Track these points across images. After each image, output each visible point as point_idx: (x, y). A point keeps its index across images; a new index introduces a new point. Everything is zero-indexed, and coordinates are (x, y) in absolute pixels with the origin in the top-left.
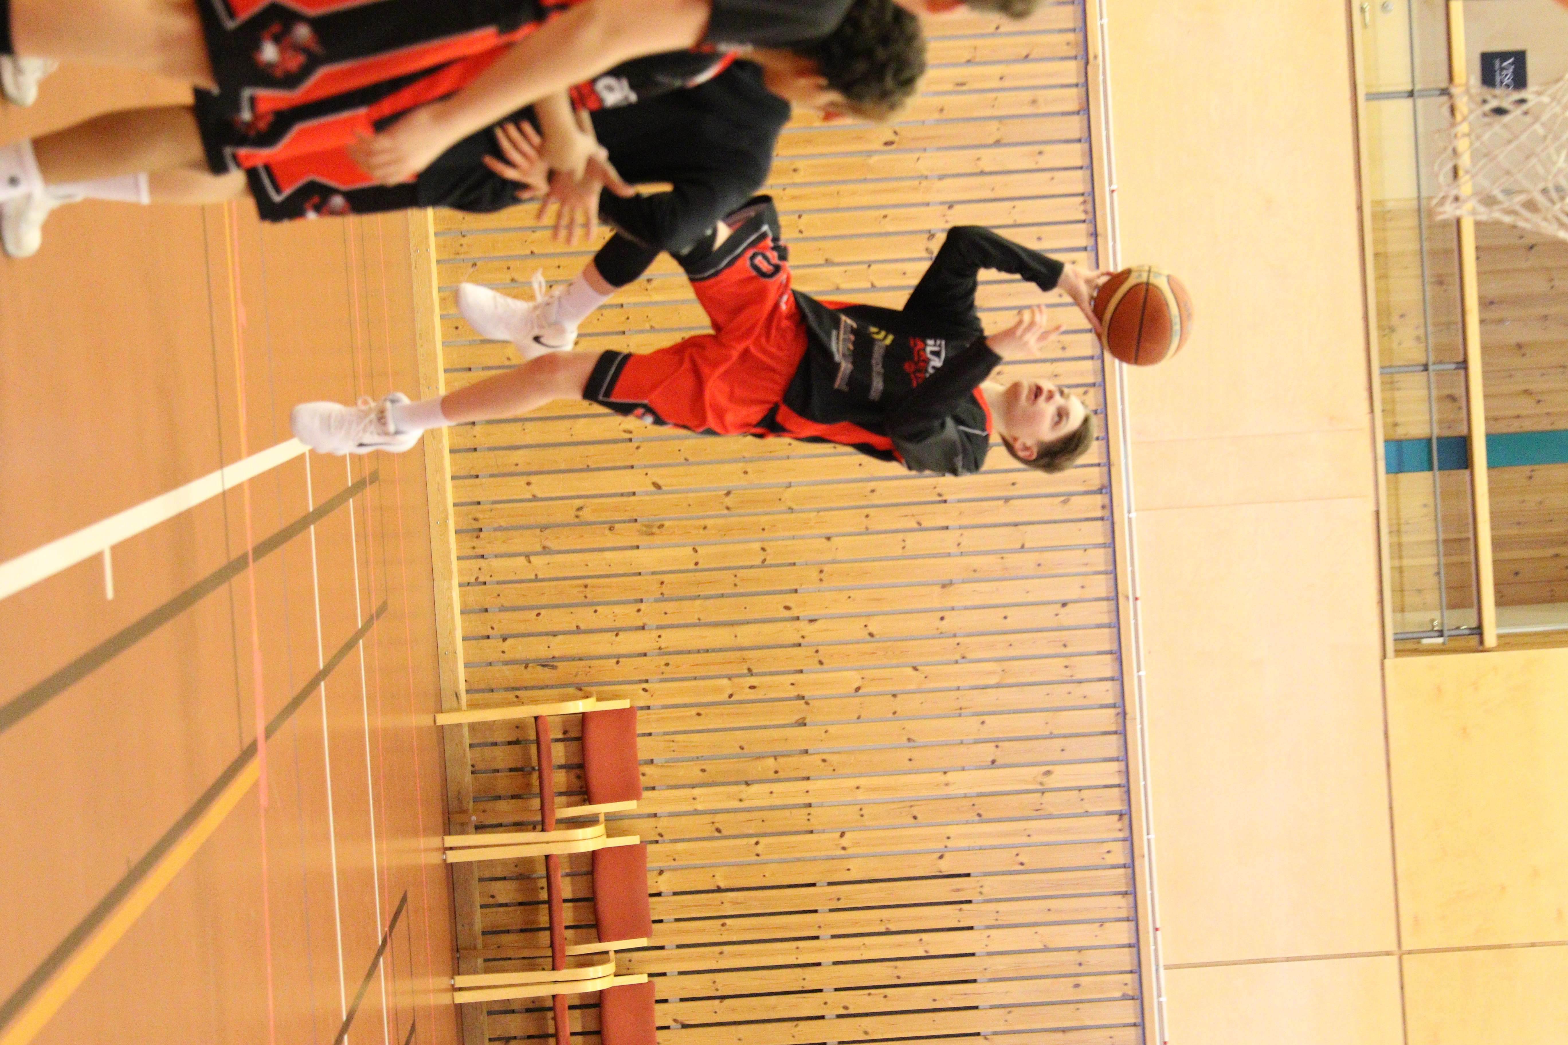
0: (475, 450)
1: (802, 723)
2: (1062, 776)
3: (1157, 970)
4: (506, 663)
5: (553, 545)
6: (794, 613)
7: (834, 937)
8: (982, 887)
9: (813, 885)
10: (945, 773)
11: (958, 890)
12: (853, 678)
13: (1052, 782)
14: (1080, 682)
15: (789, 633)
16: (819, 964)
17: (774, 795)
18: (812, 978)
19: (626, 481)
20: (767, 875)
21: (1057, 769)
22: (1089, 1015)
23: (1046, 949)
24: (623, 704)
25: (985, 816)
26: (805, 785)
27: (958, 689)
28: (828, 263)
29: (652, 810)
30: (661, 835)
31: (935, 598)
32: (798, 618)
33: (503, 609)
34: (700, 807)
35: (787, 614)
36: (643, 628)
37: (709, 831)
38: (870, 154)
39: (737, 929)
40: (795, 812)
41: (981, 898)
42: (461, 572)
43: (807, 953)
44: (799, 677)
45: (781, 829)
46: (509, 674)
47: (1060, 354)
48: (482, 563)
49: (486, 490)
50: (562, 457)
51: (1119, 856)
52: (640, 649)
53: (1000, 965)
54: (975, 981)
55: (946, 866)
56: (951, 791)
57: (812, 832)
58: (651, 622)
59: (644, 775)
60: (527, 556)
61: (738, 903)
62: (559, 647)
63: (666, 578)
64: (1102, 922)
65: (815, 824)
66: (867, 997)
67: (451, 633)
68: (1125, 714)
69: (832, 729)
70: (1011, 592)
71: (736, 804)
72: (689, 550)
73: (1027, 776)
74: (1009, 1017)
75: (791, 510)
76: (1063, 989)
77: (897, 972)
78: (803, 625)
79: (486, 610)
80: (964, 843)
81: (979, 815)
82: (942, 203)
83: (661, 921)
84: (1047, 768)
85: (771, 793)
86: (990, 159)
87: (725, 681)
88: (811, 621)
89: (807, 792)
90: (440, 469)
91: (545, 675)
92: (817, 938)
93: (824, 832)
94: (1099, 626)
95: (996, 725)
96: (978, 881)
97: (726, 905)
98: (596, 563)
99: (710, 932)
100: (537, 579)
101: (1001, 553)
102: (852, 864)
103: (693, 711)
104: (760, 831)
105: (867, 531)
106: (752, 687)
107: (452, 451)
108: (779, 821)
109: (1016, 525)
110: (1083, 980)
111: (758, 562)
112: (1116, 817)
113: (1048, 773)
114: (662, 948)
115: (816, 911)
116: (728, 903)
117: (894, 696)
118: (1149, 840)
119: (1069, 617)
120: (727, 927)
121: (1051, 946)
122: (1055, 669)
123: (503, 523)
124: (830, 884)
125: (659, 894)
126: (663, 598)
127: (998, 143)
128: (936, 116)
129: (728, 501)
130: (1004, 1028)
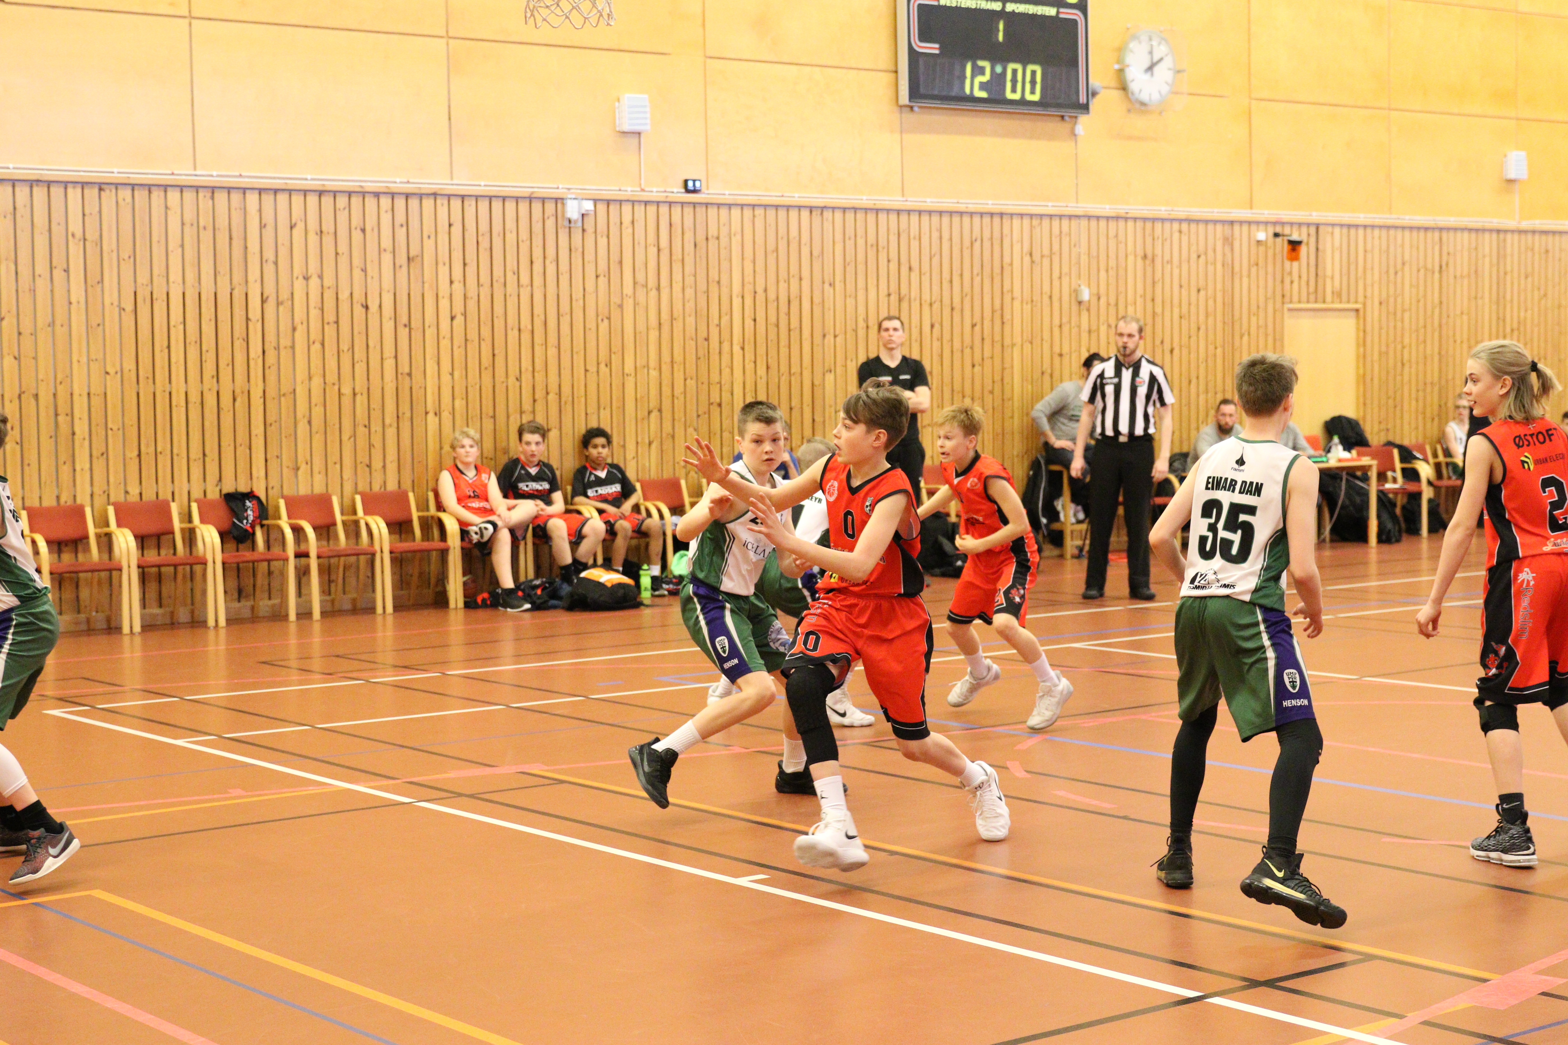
1: (36, 397)
2: (75, 225)
3: (196, 175)
7: (170, 383)
8: (143, 285)
9: (138, 394)
10: (70, 304)
11: (144, 299)
13: (79, 233)
16: (186, 393)
17: (81, 417)
18: (194, 398)
20: (131, 424)
22: (222, 222)
23: (182, 247)
25: (98, 279)
26: (75, 397)
27: (17, 291)
29: (89, 499)
30: (105, 495)
34: (87, 466)
37: (103, 461)
39: (163, 444)
40: (92, 403)
41: (149, 285)
43: (179, 400)
45: (103, 414)
51: (127, 193)
53: (190, 276)
54: (200, 293)
55: (129, 308)
56: (82, 300)
57: (105, 394)
59: (66, 502)
61: (148, 444)
64: (167, 208)
65: (100, 391)
66: (207, 364)
68: (38, 181)
69: (40, 377)
71: (86, 442)
73: (75, 250)
74: (221, 273)
76: (206, 237)
77: (193, 343)
80: (116, 294)
81: (99, 283)
83: (157, 492)
84: (68, 235)
85: (80, 419)
89: (80, 395)
92: (170, 393)
93: (105, 386)
95: (41, 267)
96: (139, 286)
97: (148, 451)
99: (164, 462)
102: (126, 368)
103: (26, 468)
104: (103, 427)
108: (97, 414)
110: (202, 224)
112: (103, 193)
113: (74, 235)
114: (172, 493)
115: (154, 393)
117: (20, 334)
118: (119, 173)
120: (161, 451)
121: (180, 242)
124: (137, 383)
125: (140, 494)
130: (228, 276)
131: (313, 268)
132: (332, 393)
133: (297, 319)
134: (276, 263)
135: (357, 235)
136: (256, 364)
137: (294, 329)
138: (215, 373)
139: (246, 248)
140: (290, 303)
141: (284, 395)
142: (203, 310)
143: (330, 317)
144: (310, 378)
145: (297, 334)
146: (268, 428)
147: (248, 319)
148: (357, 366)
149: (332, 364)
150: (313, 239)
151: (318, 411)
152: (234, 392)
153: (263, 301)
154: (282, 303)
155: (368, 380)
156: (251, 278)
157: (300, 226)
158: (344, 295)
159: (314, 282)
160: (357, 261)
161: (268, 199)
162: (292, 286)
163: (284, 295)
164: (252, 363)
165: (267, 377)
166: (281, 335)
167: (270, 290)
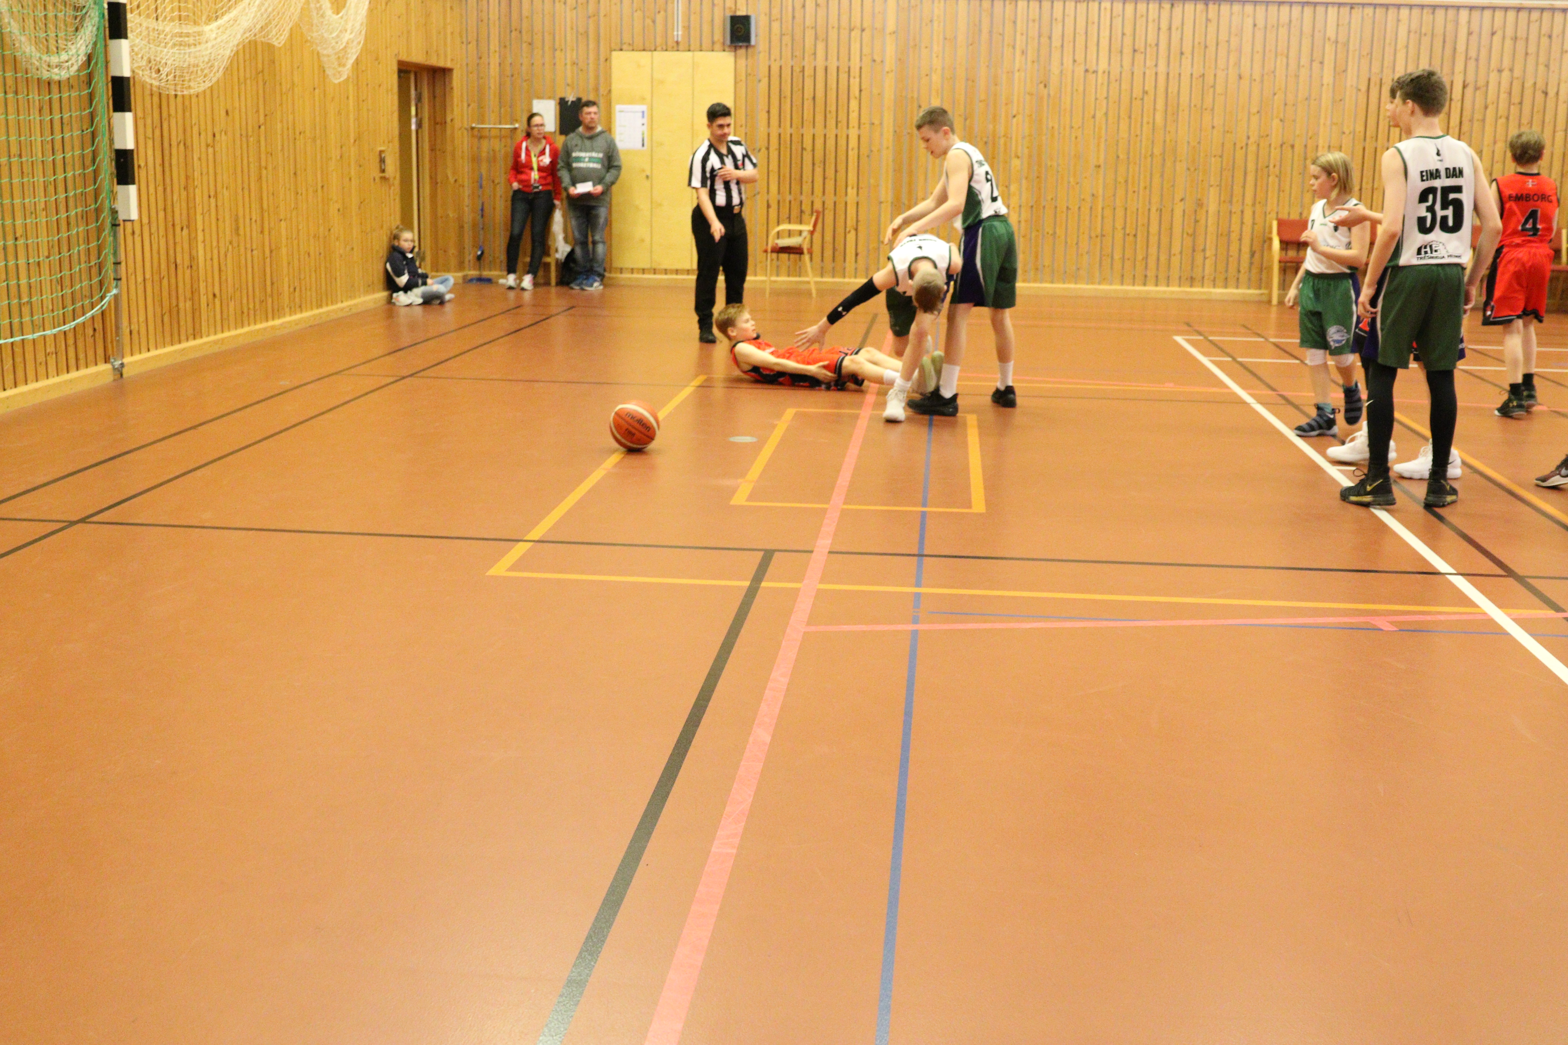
0: (1157, 277)
1: (1293, 146)
2: (1331, 32)
4: (1250, 272)
5: (1202, 247)
6: (1244, 144)
9: (1365, 148)
10: (1322, 85)
12: (1276, 122)
13: (1333, 38)
14: (1290, 21)
15: (1252, 148)
19: (1178, 213)
21: (1328, 34)
22: (1439, 30)
23: (1407, 47)
24: (1275, 224)
27: (1287, 76)
28: (1094, 117)
31: (1245, 83)
32: (1247, 144)
33: (1227, 271)
35: (1244, 149)
36: (1242, 212)
38: (1049, 95)
42: (1209, 287)
44: (1273, 146)
46: (1255, 271)
47: (1144, 19)
48: (1206, 278)
49: (1175, 273)
50: (1165, 240)
51: (1369, 11)
52: (1251, 213)
55: (1364, 88)
56: (1331, 82)
58: (1240, 208)
60: (1205, 258)
62: (1246, 249)
63: (1222, 199)
64: (1398, 21)
67: (1234, 294)
69: (1297, 132)
70: (1247, 48)
72: (1211, 189)
75: (1199, 143)
76: (1426, 41)
78: (1250, 142)
79: (1226, 279)
82: (1074, 64)
84: (1325, 39)
86: (1056, 42)
87: (1271, 179)
88: (1248, 138)
90: (1165, 292)
91: (1257, 256)
94: (1267, 10)
95: (1304, 61)
98: (1212, 229)
100: (1216, 255)
101: (1229, 52)
102: (1357, 130)
103: (1281, 194)
105: (1213, 109)
106: (1274, 166)
107: (1157, 285)
109: (1217, 44)
110: (1423, 31)
111: (1220, 159)
112: (1353, 11)
113: (1329, 39)
117: (1286, 104)
119: (1261, 23)
122: (1283, 31)
123: (1189, 268)
126: (1231, 202)
127: (1050, 38)
128: (1036, 64)
129: (1192, 169)
131: (1506, 63)
133: (1489, 100)
134: (1477, 60)
135: (1545, 41)
137: (1486, 107)
139: (1455, 49)
140: (1484, 88)
143: (1516, 99)
150: (1508, 43)
153: (1464, 87)
157: (1499, 34)
158: (1529, 84)
159: (1506, 74)
160: (1542, 59)
161: (1476, 14)
162: (1488, 76)
163: (1481, 83)
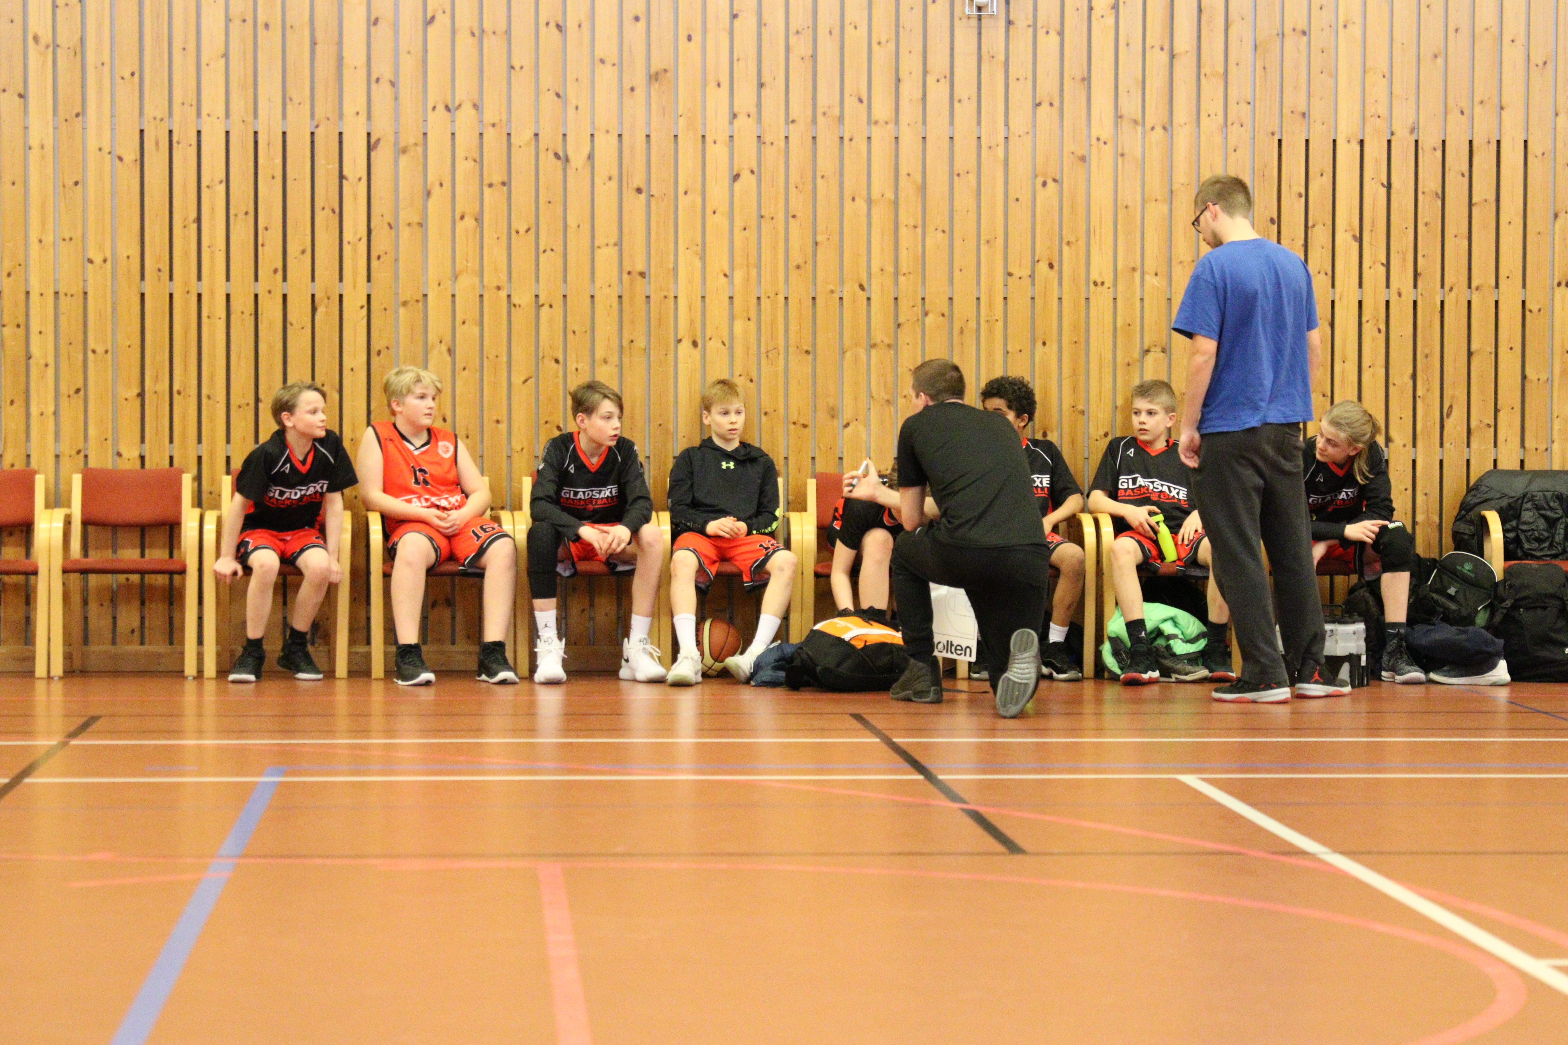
7: (199, 278)
8: (155, 119)
11: (157, 144)
16: (228, 296)
17: (43, 330)
18: (242, 305)
20: (128, 344)
25: (78, 109)
26: (33, 297)
29: (51, 460)
30: (79, 452)
34: (51, 409)
37: (78, 401)
39: (185, 378)
40: (61, 309)
41: (166, 120)
43: (215, 307)
45: (81, 326)
53: (239, 105)
54: (256, 133)
57: (85, 293)
59: (12, 465)
61: (157, 376)
65: (77, 289)
66: (266, 248)
71: (51, 371)
73: (37, 61)
74: (296, 100)
77: (241, 216)
80: (107, 134)
81: (77, 115)
83: (171, 458)
85: (40, 333)
89: (42, 295)
92: (199, 296)
93: (85, 281)
96: (149, 122)
97: (158, 388)
99: (185, 407)
104: (80, 347)
108: (70, 325)
114: (200, 458)
115: (171, 295)
116: (156, 386)
120: (182, 390)
121: (222, 50)
124: (143, 278)
125: (142, 458)
130: (307, 107)
132: (495, 304)
136: (355, 251)
138: (279, 265)
141: (405, 304)
142: (261, 161)
144: (456, 277)
145: (431, 202)
146: (375, 360)
147: (342, 177)
148: (542, 257)
149: (495, 253)
151: (467, 333)
152: (313, 296)
154: (404, 151)
155: (565, 281)
156: (349, 109)
164: (347, 248)
165: (373, 274)
166: (402, 204)
167: (382, 127)
